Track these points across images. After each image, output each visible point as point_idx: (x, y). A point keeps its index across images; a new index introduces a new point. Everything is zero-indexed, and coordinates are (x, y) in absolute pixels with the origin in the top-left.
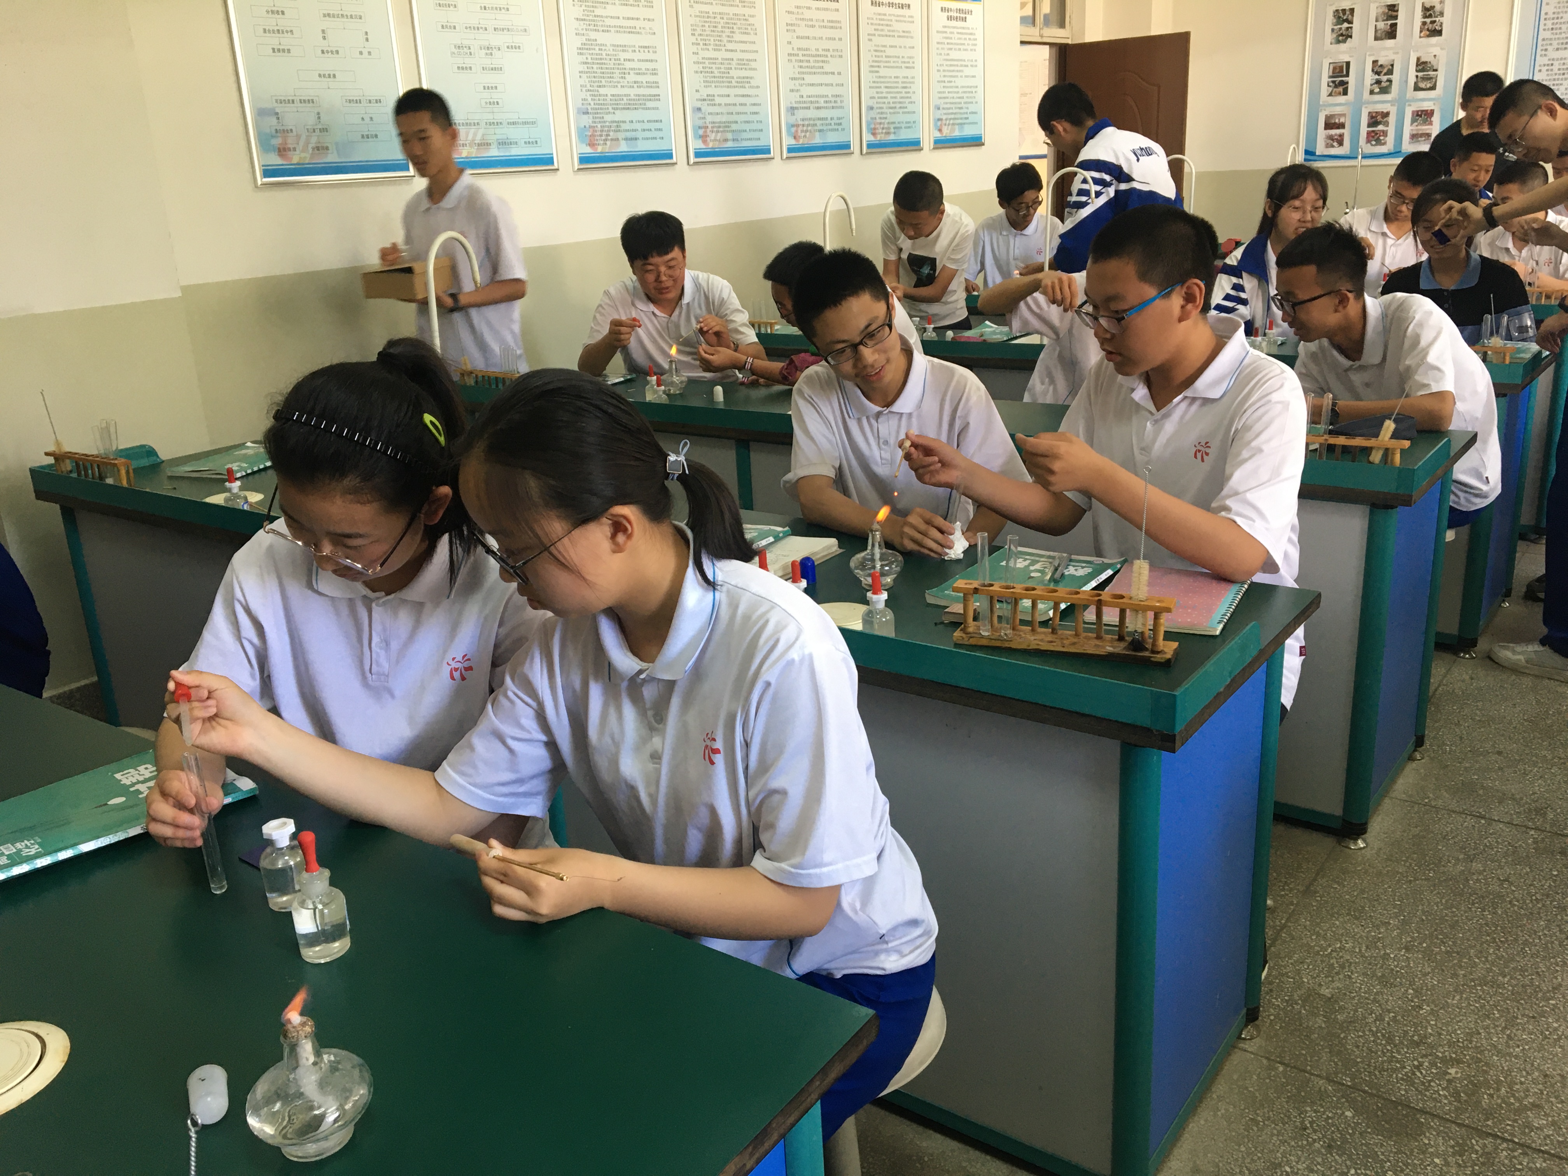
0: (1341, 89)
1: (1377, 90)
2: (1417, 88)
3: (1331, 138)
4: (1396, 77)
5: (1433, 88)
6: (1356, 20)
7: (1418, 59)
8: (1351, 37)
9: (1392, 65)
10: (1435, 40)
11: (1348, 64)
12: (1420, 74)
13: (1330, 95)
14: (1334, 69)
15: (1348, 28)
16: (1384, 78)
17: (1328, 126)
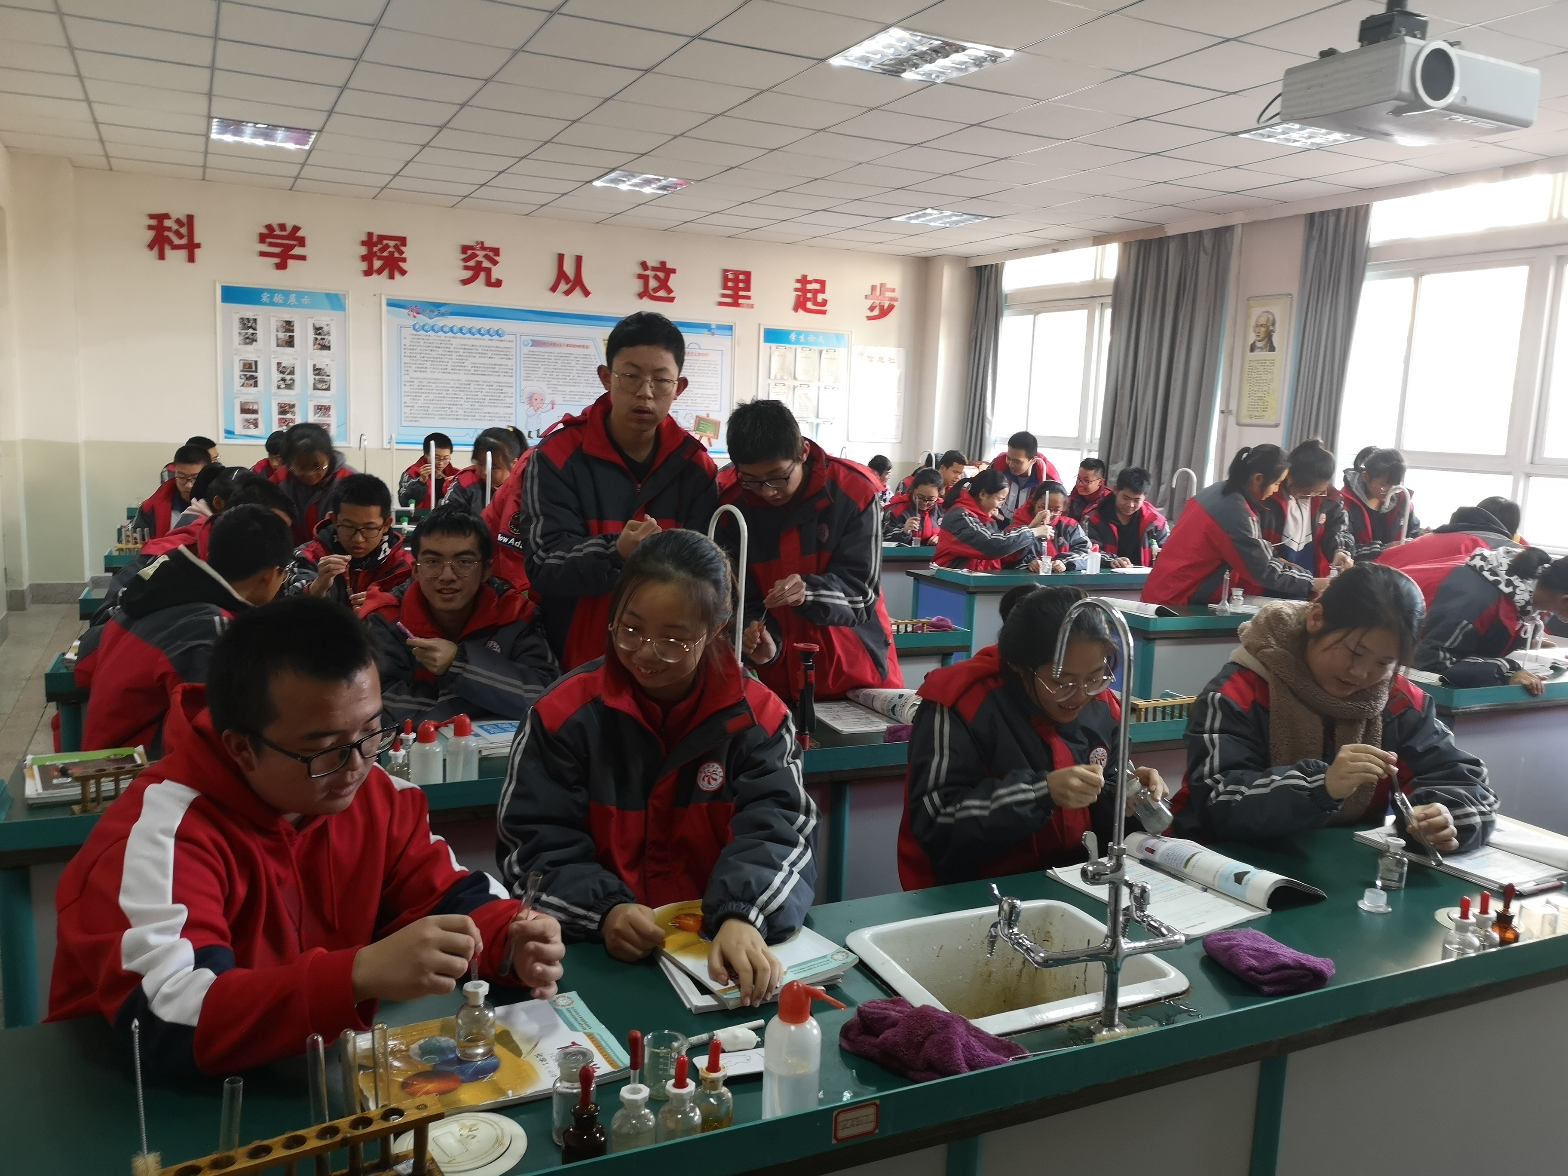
0: (252, 382)
1: (283, 386)
2: (315, 388)
3: (247, 421)
4: (297, 377)
5: (328, 389)
6: (259, 326)
7: (314, 365)
8: (256, 341)
9: (293, 368)
10: (325, 352)
11: (256, 362)
12: (317, 377)
13: (243, 385)
14: (244, 365)
15: (253, 334)
16: (288, 377)
17: (244, 411)
